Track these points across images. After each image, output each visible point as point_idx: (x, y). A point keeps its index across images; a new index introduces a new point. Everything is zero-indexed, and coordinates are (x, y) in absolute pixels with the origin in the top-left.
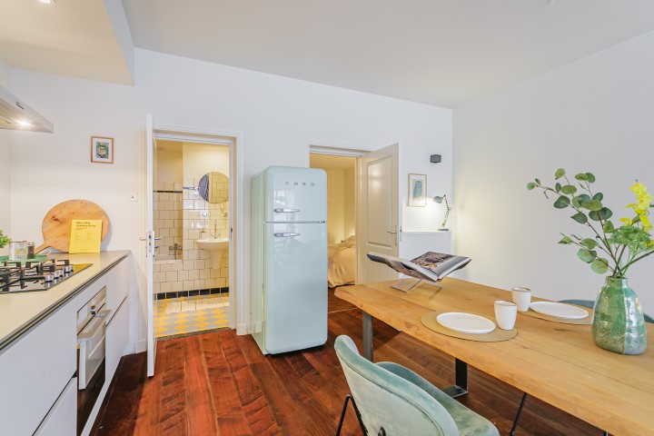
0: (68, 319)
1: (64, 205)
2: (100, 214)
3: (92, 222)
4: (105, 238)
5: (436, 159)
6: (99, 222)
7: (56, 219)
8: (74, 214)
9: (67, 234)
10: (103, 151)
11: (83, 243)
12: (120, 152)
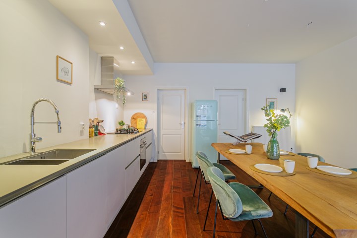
0: (138, 142)
1: (135, 114)
2: (145, 117)
3: (143, 119)
4: (146, 125)
5: (283, 90)
6: (144, 120)
7: (134, 118)
8: (138, 117)
9: (136, 123)
10: (145, 97)
11: (140, 125)
12: (150, 97)
